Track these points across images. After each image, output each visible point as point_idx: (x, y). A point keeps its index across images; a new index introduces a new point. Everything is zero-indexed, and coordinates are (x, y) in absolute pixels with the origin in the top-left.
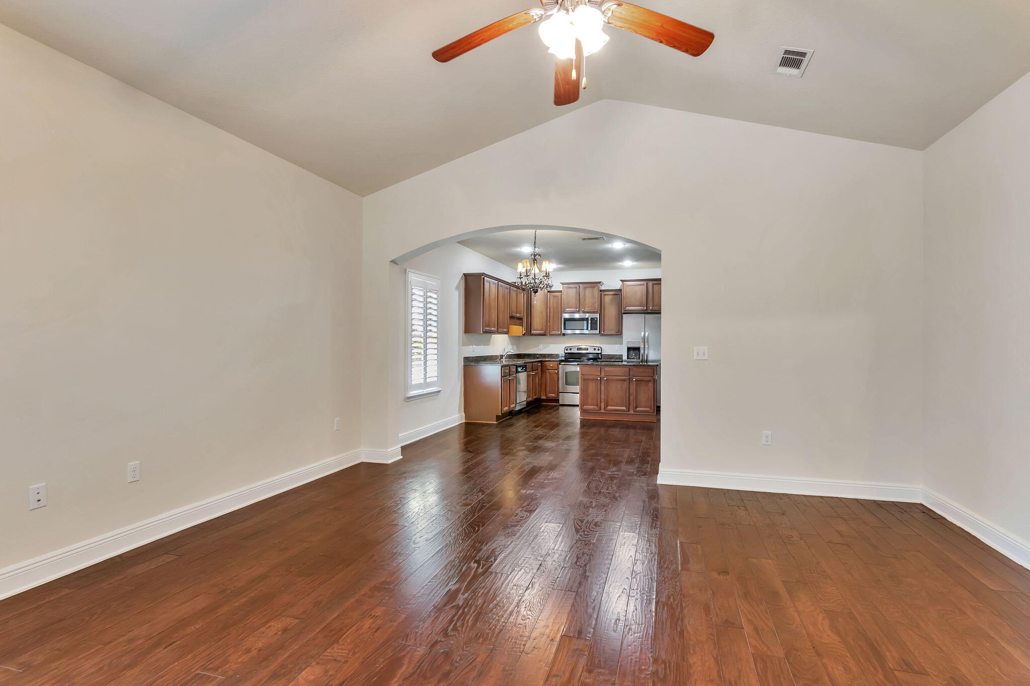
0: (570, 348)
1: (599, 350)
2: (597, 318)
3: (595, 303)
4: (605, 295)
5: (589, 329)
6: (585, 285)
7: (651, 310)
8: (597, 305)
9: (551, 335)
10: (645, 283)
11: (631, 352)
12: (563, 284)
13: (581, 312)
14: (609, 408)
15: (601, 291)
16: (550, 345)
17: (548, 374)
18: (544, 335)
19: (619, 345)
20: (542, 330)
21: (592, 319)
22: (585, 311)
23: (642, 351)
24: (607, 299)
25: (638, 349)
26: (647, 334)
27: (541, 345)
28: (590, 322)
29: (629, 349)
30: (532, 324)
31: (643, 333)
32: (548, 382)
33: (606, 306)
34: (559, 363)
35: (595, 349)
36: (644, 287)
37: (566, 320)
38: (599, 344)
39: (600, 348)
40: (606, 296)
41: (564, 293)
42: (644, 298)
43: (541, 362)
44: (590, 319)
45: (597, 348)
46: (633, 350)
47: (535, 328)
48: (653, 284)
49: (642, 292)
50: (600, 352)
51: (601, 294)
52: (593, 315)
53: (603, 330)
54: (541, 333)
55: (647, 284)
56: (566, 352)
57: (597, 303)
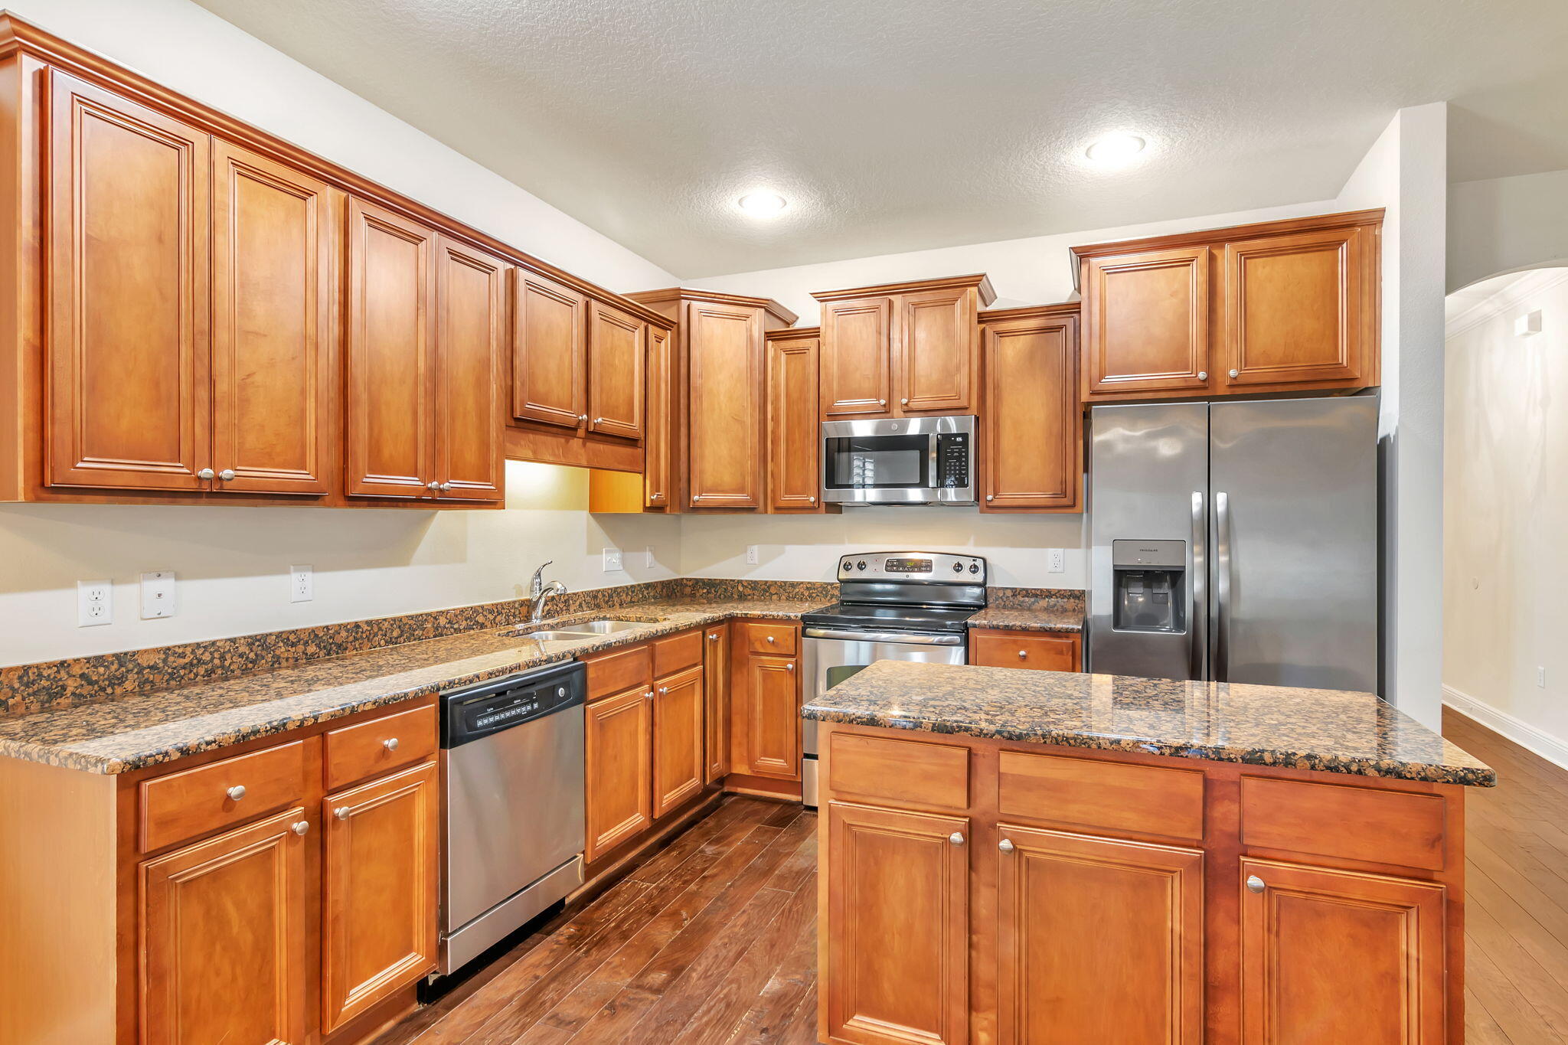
0: (862, 559)
1: (974, 569)
2: (965, 436)
3: (958, 369)
4: (997, 334)
5: (932, 483)
6: (913, 298)
7: (1235, 384)
8: (964, 381)
9: (779, 510)
10: (1202, 252)
11: (1134, 588)
12: (823, 297)
13: (895, 410)
15: (981, 316)
16: (788, 548)
17: (758, 674)
18: (751, 510)
19: (1060, 551)
20: (741, 491)
21: (946, 439)
22: (913, 405)
23: (1195, 586)
24: (1011, 351)
26: (1221, 499)
27: (755, 548)
28: (933, 452)
29: (1122, 577)
30: (696, 467)
31: (1197, 499)
32: (759, 708)
33: (1007, 381)
34: (800, 628)
35: (958, 568)
36: (1195, 277)
37: (835, 446)
38: (977, 544)
39: (979, 563)
40: (1007, 340)
41: (829, 337)
42: (1196, 328)
43: (731, 620)
44: (933, 443)
45: (967, 563)
46: (1149, 580)
47: (709, 480)
48: (1247, 256)
49: (1186, 301)
50: (979, 577)
51: (983, 332)
52: (953, 424)
53: (990, 489)
54: (735, 501)
55: (1212, 258)
56: (844, 575)
57: (965, 370)
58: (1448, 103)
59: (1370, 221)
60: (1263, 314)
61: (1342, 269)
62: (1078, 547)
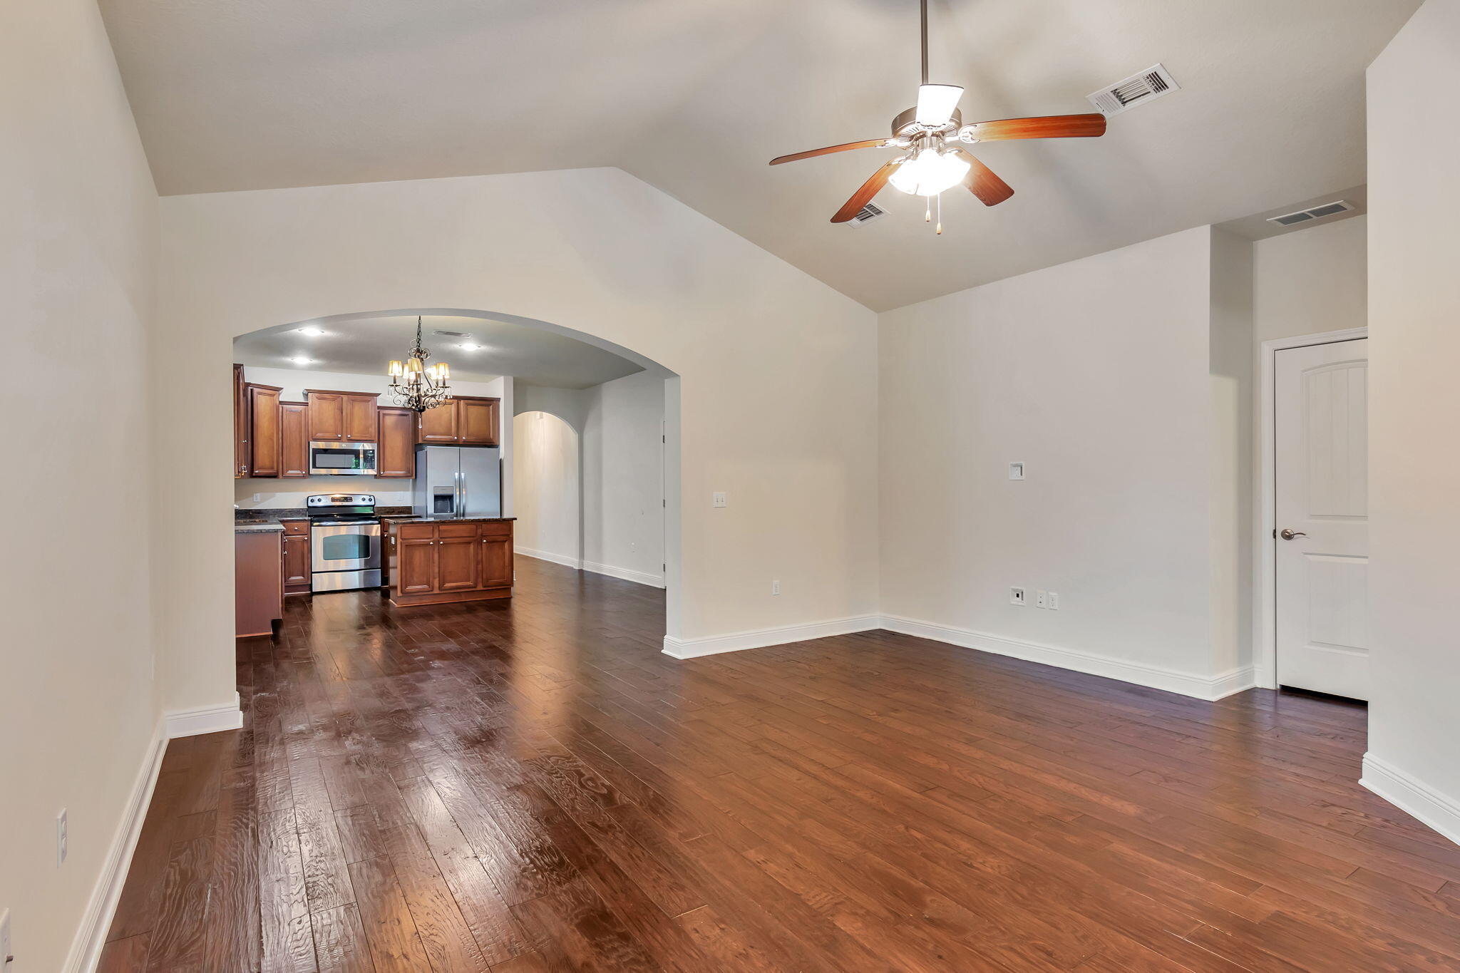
0: (319, 498)
1: (370, 500)
2: (373, 451)
3: (370, 426)
4: (384, 414)
5: (361, 467)
6: (351, 397)
7: (464, 441)
8: (373, 430)
10: (455, 401)
11: (440, 503)
12: (309, 390)
13: (344, 439)
14: (448, 585)
15: (379, 407)
18: (275, 476)
19: (402, 492)
20: (273, 468)
21: (365, 452)
22: (353, 438)
23: (456, 501)
24: (390, 421)
25: (450, 497)
26: (463, 474)
27: (258, 494)
28: (361, 456)
29: (437, 498)
30: (256, 458)
31: (457, 474)
33: (388, 432)
34: (310, 523)
35: (363, 500)
36: (453, 408)
37: (316, 451)
38: (369, 490)
39: (372, 498)
40: (387, 417)
41: (309, 408)
42: (454, 423)
44: (361, 452)
45: (367, 498)
46: (444, 499)
47: (260, 464)
48: (468, 404)
49: (451, 415)
50: (372, 503)
51: (379, 412)
52: (368, 446)
53: (382, 470)
54: (271, 473)
55: (458, 403)
56: (310, 504)
57: (373, 427)
58: (514, 378)
59: (498, 400)
60: (472, 422)
61: (491, 412)
62: (408, 491)
